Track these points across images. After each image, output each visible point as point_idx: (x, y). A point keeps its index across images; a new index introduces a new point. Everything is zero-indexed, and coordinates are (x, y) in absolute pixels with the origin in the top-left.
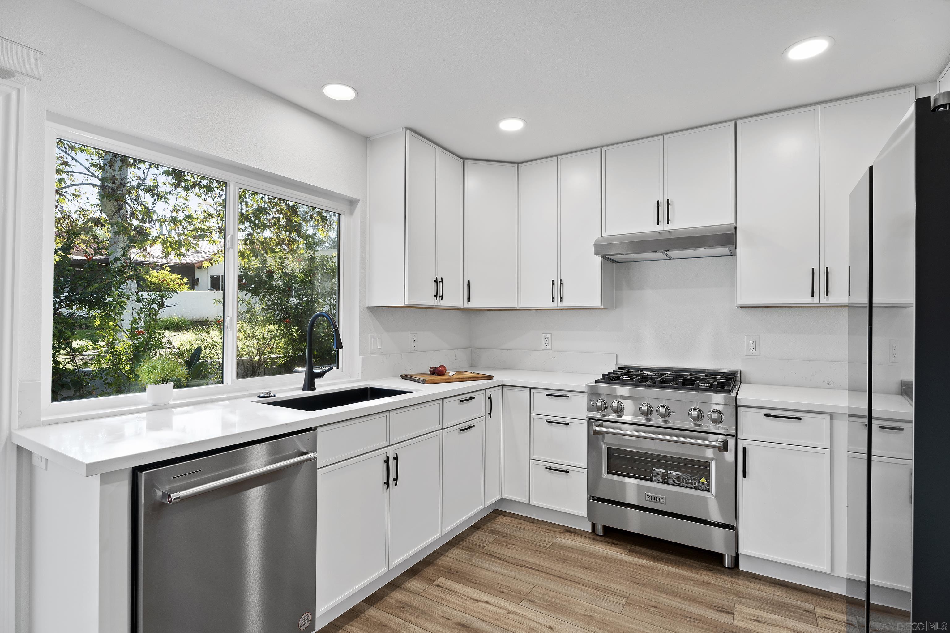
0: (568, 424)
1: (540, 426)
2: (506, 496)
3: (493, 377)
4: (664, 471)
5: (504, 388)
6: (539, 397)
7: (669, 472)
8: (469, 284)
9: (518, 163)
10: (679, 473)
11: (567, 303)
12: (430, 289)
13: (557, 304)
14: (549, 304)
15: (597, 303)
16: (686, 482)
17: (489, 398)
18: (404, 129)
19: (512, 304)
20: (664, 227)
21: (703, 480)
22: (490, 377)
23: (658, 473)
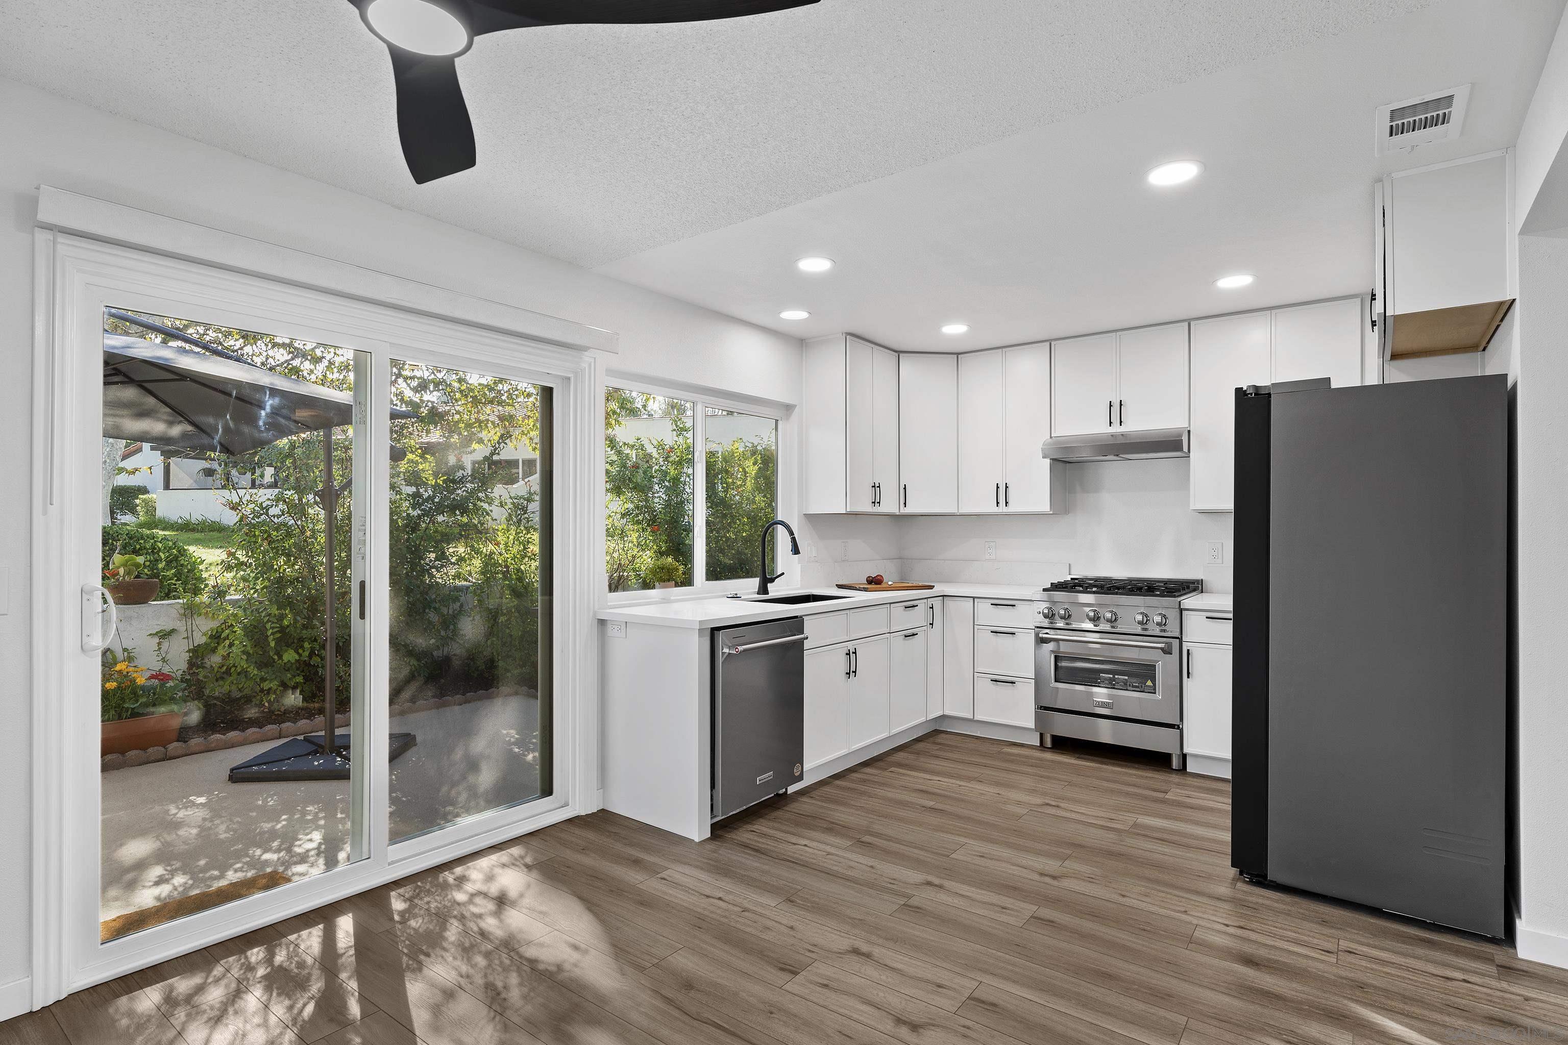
0: (1015, 634)
1: (984, 636)
2: (947, 712)
3: (934, 586)
4: (1111, 676)
5: (946, 599)
6: (984, 608)
7: (1116, 677)
8: (905, 488)
9: (958, 354)
10: (1126, 678)
11: (1013, 508)
12: (868, 495)
13: (1002, 509)
14: (993, 509)
15: (1045, 507)
16: (1133, 686)
17: (930, 608)
18: (844, 335)
19: (952, 509)
20: (1116, 429)
21: (1149, 683)
22: (931, 587)
23: (1106, 679)
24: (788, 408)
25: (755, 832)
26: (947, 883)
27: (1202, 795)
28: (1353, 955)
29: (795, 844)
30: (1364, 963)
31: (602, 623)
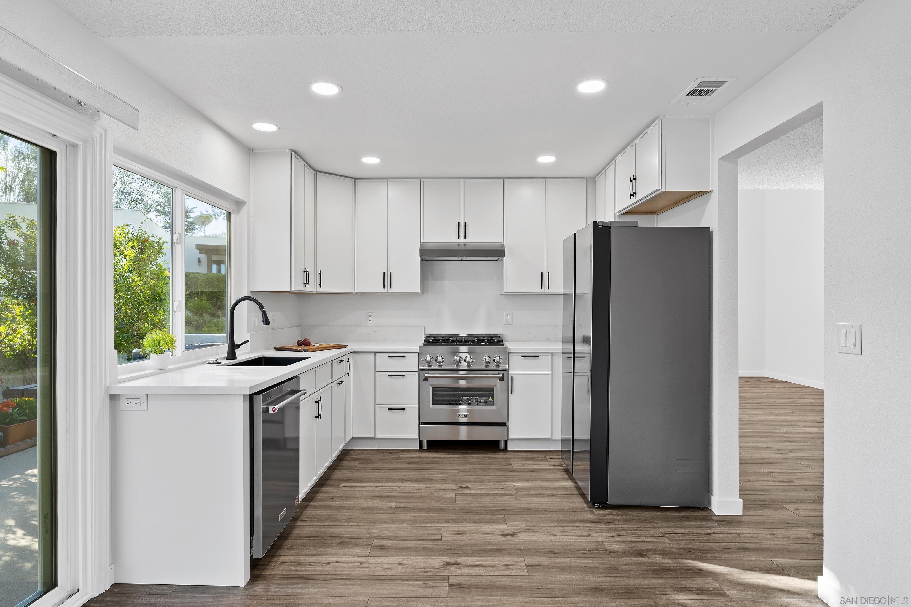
0: (405, 375)
1: (384, 379)
2: (357, 435)
3: (347, 346)
4: (468, 397)
5: (354, 354)
6: (383, 360)
7: (471, 397)
8: (320, 273)
10: (477, 397)
11: (394, 290)
12: (301, 278)
13: (387, 290)
14: (381, 290)
15: (417, 289)
16: (481, 403)
17: (347, 361)
18: (290, 151)
19: (352, 290)
20: (462, 240)
21: (491, 399)
22: (345, 346)
23: (465, 400)
24: (239, 204)
25: (286, 563)
26: (460, 560)
27: (528, 462)
28: (670, 535)
29: (328, 563)
30: (678, 538)
31: (113, 398)
